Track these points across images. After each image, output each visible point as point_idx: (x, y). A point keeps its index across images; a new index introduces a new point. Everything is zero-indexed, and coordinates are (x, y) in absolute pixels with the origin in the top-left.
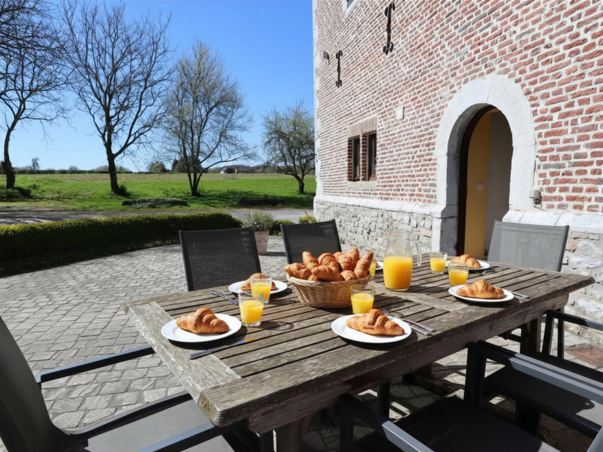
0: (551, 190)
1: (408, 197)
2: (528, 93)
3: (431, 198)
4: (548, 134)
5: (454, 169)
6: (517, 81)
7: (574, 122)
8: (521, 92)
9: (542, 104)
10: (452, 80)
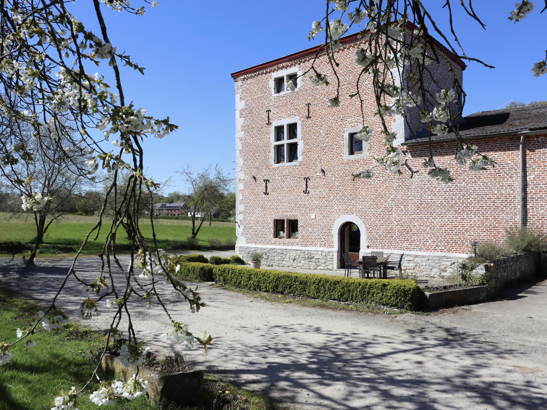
0: (371, 245)
1: (319, 246)
2: (364, 222)
3: (331, 246)
4: (369, 232)
5: (339, 238)
6: (361, 219)
7: (375, 231)
8: (362, 222)
9: (367, 226)
10: (339, 213)
